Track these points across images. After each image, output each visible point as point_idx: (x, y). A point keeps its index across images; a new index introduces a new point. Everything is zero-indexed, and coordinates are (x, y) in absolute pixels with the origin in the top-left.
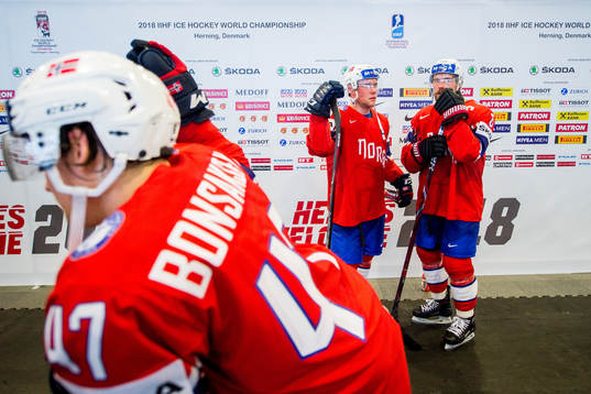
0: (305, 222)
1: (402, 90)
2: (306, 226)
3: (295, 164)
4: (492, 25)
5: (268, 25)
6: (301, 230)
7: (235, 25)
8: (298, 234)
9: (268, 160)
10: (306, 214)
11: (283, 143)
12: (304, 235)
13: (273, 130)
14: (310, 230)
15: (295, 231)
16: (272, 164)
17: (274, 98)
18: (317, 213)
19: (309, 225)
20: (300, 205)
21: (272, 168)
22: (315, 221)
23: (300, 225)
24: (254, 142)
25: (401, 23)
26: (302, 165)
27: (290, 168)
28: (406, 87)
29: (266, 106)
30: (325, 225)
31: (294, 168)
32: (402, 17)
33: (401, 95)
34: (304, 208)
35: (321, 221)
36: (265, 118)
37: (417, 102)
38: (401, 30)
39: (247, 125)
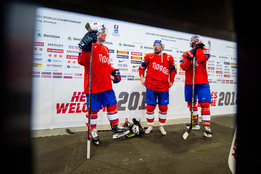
0: (77, 101)
1: (118, 51)
2: (77, 103)
3: (73, 76)
4: (147, 33)
5: (65, 20)
6: (75, 104)
7: (50, 18)
8: (73, 106)
9: (61, 74)
10: (77, 98)
11: (69, 67)
12: (76, 107)
13: (64, 61)
14: (79, 104)
15: (72, 105)
16: (63, 76)
17: (65, 48)
18: (82, 97)
19: (79, 102)
20: (75, 93)
21: (63, 77)
22: (81, 100)
23: (74, 102)
24: (55, 66)
25: (118, 28)
26: (77, 76)
27: (71, 77)
28: (119, 50)
29: (62, 51)
30: (86, 102)
31: (73, 77)
32: (118, 26)
33: (118, 53)
34: (77, 95)
35: (84, 100)
36: (61, 56)
37: (123, 56)
38: (117, 30)
39: (52, 58)
